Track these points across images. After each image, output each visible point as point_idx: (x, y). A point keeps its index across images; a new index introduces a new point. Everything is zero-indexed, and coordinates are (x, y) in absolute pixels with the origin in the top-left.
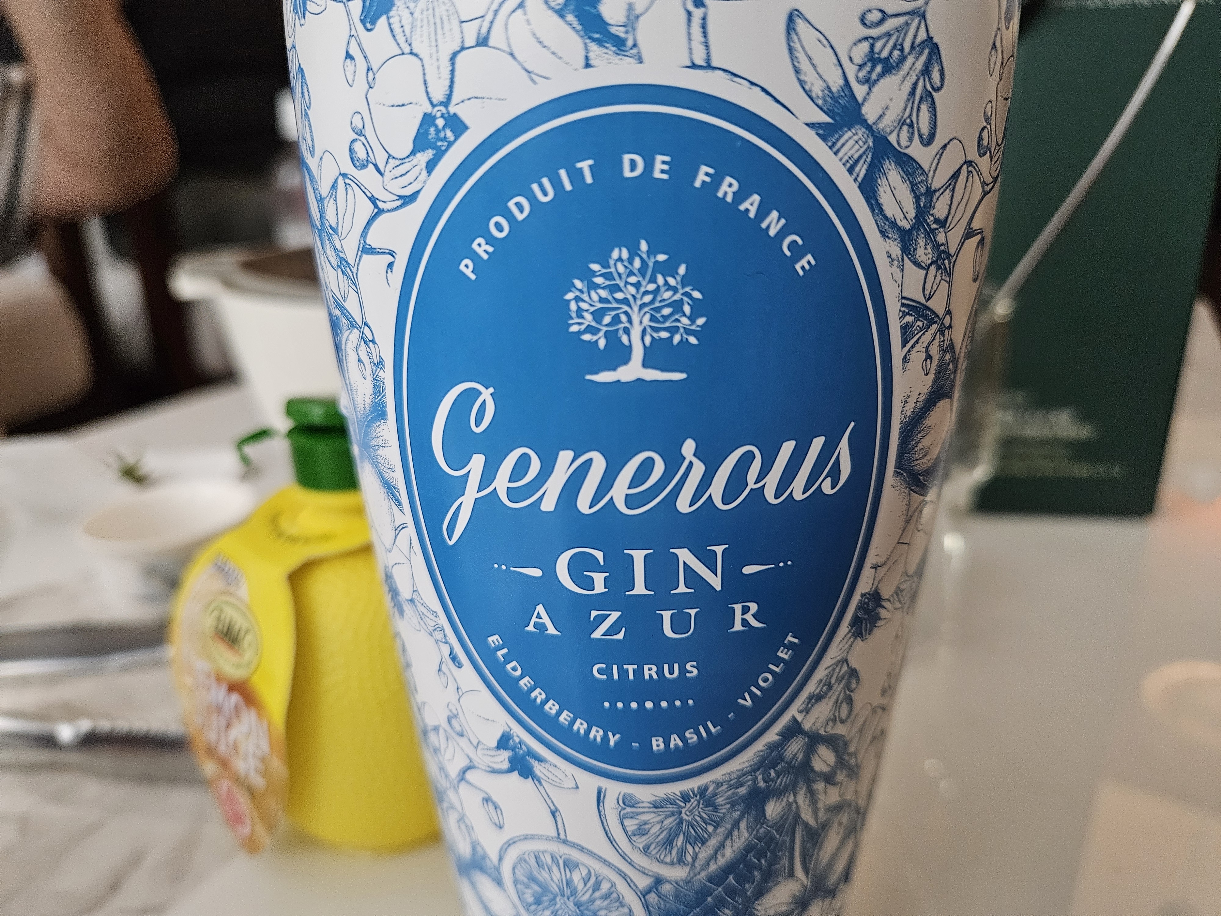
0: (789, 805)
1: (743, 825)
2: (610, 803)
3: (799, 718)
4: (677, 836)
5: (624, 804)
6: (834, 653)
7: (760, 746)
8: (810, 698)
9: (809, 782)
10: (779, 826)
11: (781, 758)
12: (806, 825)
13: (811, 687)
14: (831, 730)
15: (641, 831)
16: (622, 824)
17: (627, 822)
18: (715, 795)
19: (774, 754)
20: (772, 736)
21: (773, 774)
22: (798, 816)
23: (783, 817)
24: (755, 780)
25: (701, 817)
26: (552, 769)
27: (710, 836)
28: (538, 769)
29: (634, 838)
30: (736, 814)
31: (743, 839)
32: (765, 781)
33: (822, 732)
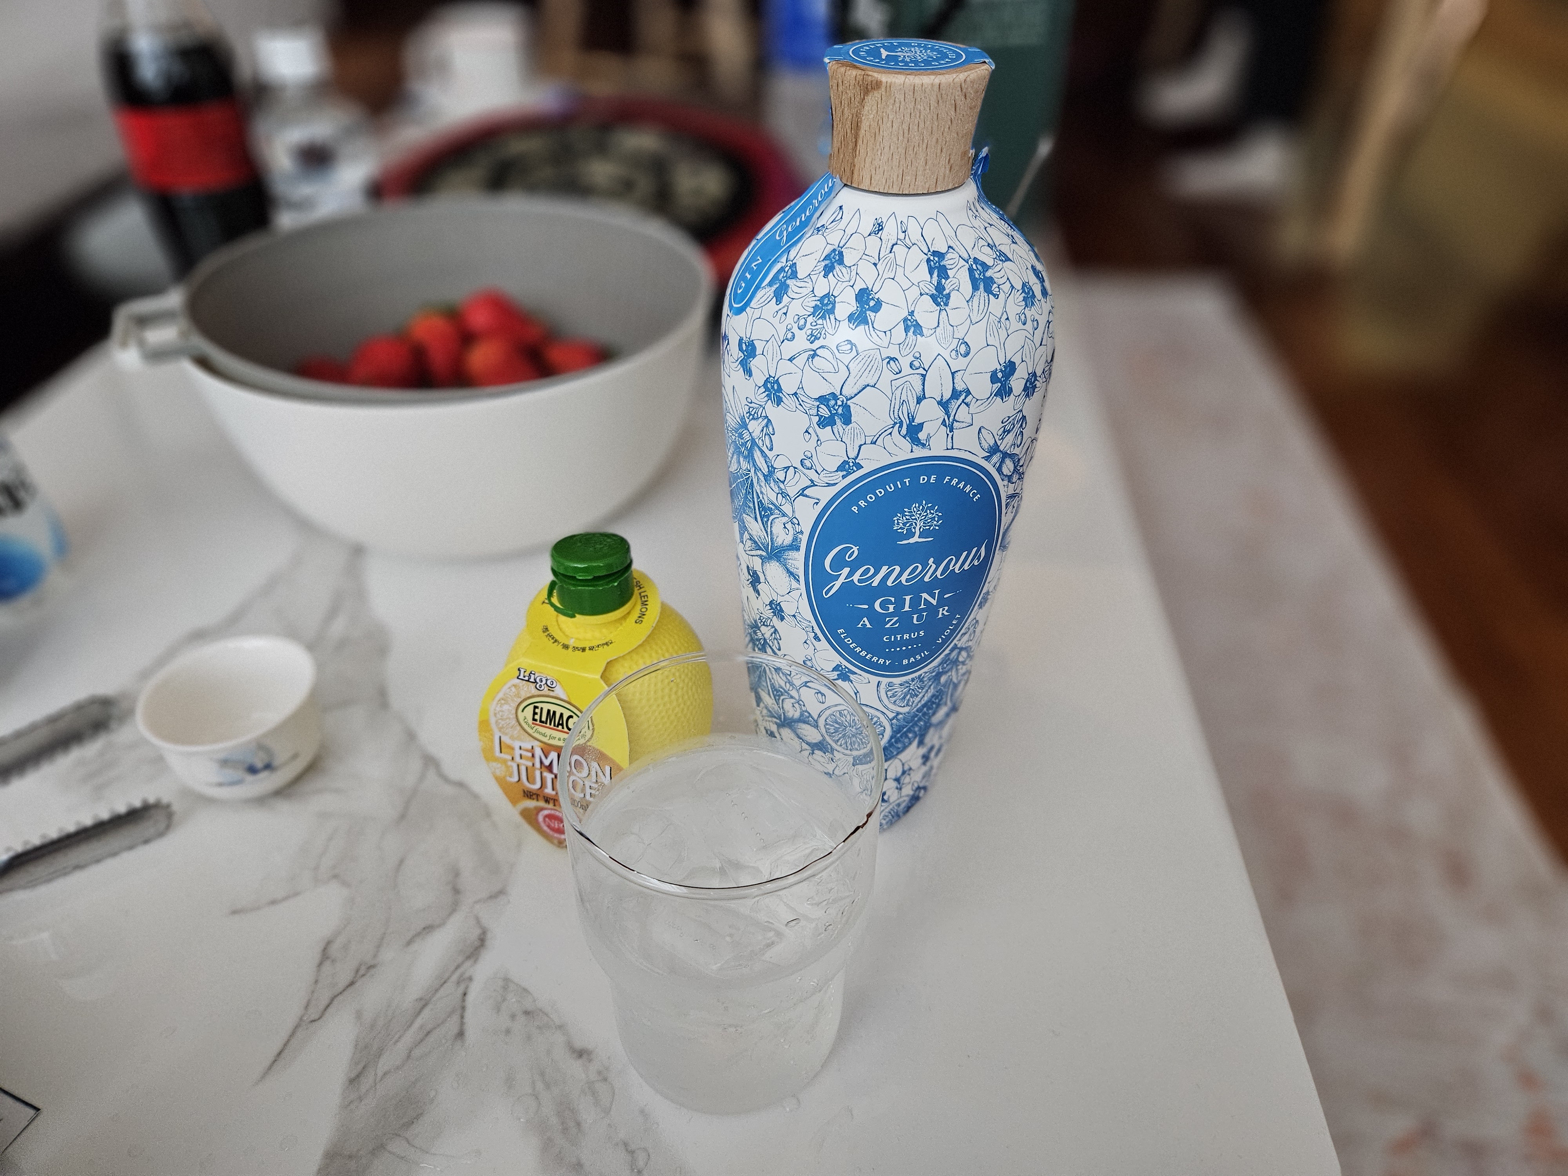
0: (949, 676)
1: (932, 687)
2: (883, 686)
3: (957, 643)
4: (907, 695)
5: (888, 686)
6: (972, 617)
7: (942, 656)
8: (962, 635)
9: (957, 666)
10: (944, 686)
11: (949, 659)
12: (954, 683)
13: (963, 631)
14: (967, 645)
15: (894, 696)
16: (886, 694)
17: (888, 693)
18: (923, 677)
19: (947, 658)
20: (947, 652)
21: (945, 665)
22: (951, 680)
23: (946, 681)
24: (939, 669)
25: (917, 687)
26: (859, 677)
27: (920, 693)
28: (852, 677)
29: (890, 699)
30: (930, 683)
31: (931, 693)
32: (942, 669)
33: (964, 646)
